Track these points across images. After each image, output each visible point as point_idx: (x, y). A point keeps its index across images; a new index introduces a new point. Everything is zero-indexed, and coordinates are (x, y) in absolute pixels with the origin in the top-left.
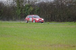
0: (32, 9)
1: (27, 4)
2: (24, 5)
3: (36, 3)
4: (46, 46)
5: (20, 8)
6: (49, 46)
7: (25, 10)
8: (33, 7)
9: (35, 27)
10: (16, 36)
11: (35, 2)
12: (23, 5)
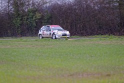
0: (38, 15)
1: (31, 7)
2: (26, 10)
3: (45, 6)
4: (63, 76)
5: (19, 15)
6: (68, 76)
7: (27, 18)
8: (40, 13)
9: (44, 46)
10: (15, 61)
11: (44, 4)
12: (23, 11)
